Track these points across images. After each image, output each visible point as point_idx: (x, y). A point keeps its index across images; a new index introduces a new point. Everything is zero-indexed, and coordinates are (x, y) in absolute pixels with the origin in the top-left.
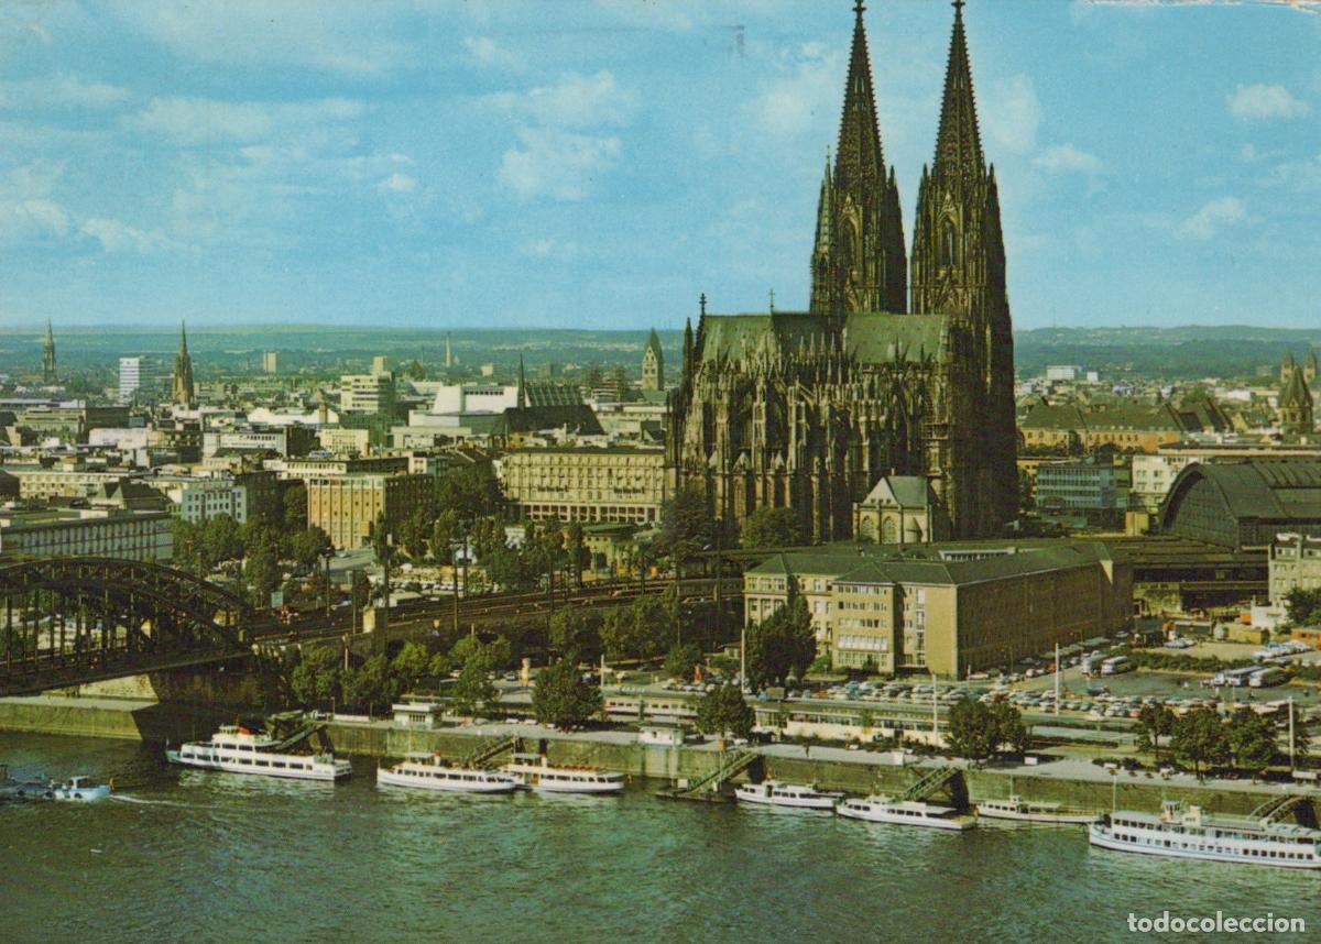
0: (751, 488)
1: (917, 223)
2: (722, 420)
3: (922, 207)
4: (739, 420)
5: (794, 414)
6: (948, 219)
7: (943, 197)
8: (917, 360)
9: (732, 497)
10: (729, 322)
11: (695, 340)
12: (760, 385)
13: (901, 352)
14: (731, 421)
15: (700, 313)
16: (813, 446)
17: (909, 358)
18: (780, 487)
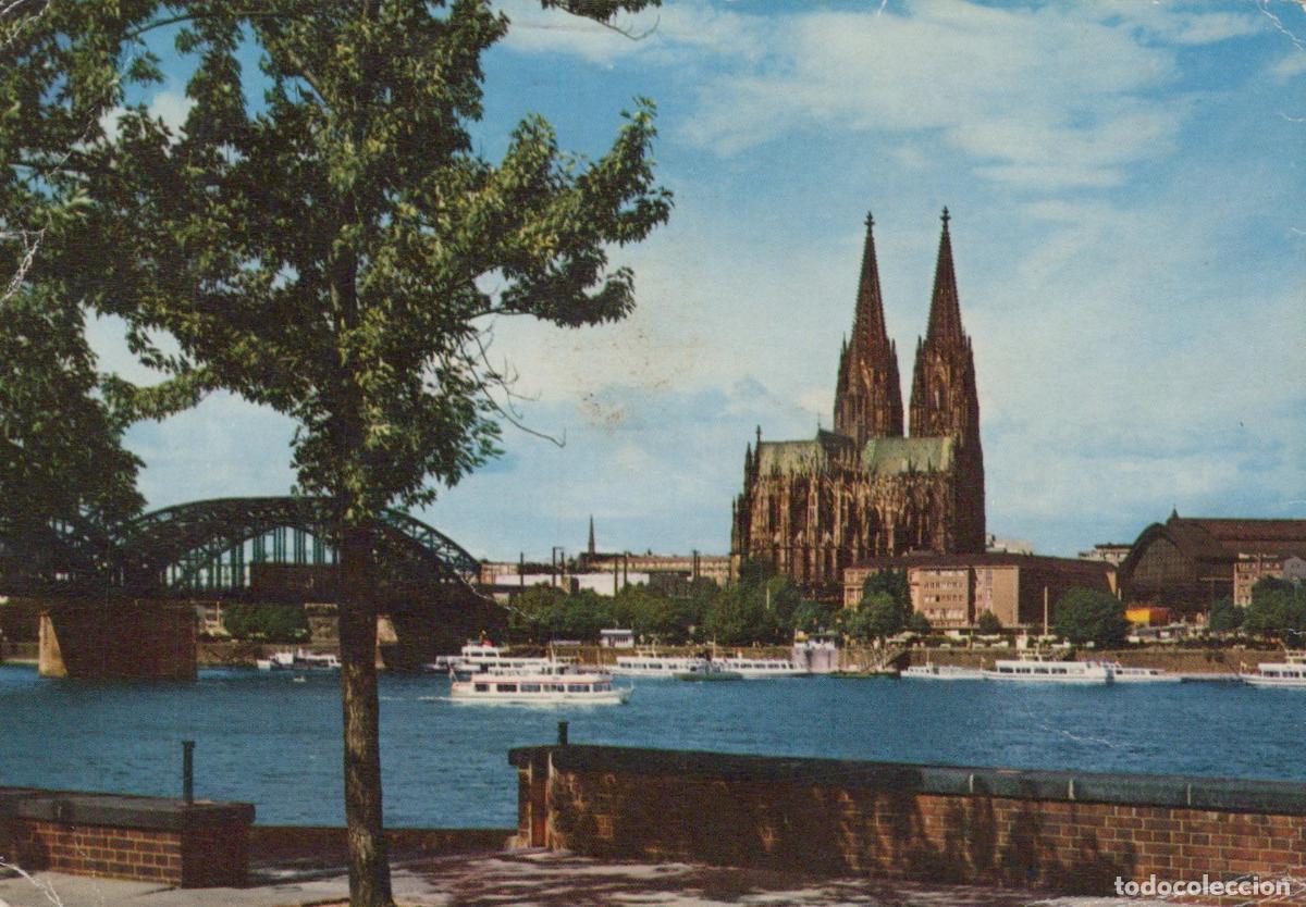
0: (806, 559)
1: (914, 380)
2: (785, 508)
3: (919, 369)
4: (798, 508)
5: (839, 503)
6: (938, 376)
7: (934, 360)
8: (926, 469)
9: (792, 565)
10: (779, 447)
11: (753, 459)
12: (814, 481)
13: (913, 465)
14: (791, 507)
15: (756, 439)
16: (853, 527)
17: (919, 468)
18: (828, 558)
